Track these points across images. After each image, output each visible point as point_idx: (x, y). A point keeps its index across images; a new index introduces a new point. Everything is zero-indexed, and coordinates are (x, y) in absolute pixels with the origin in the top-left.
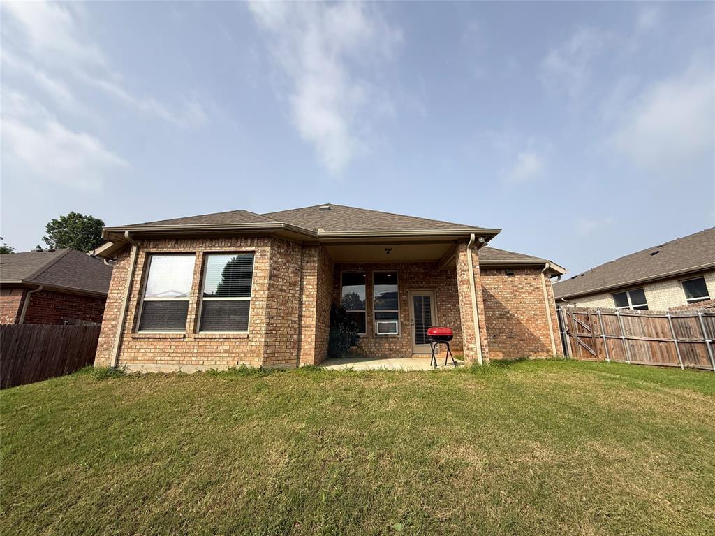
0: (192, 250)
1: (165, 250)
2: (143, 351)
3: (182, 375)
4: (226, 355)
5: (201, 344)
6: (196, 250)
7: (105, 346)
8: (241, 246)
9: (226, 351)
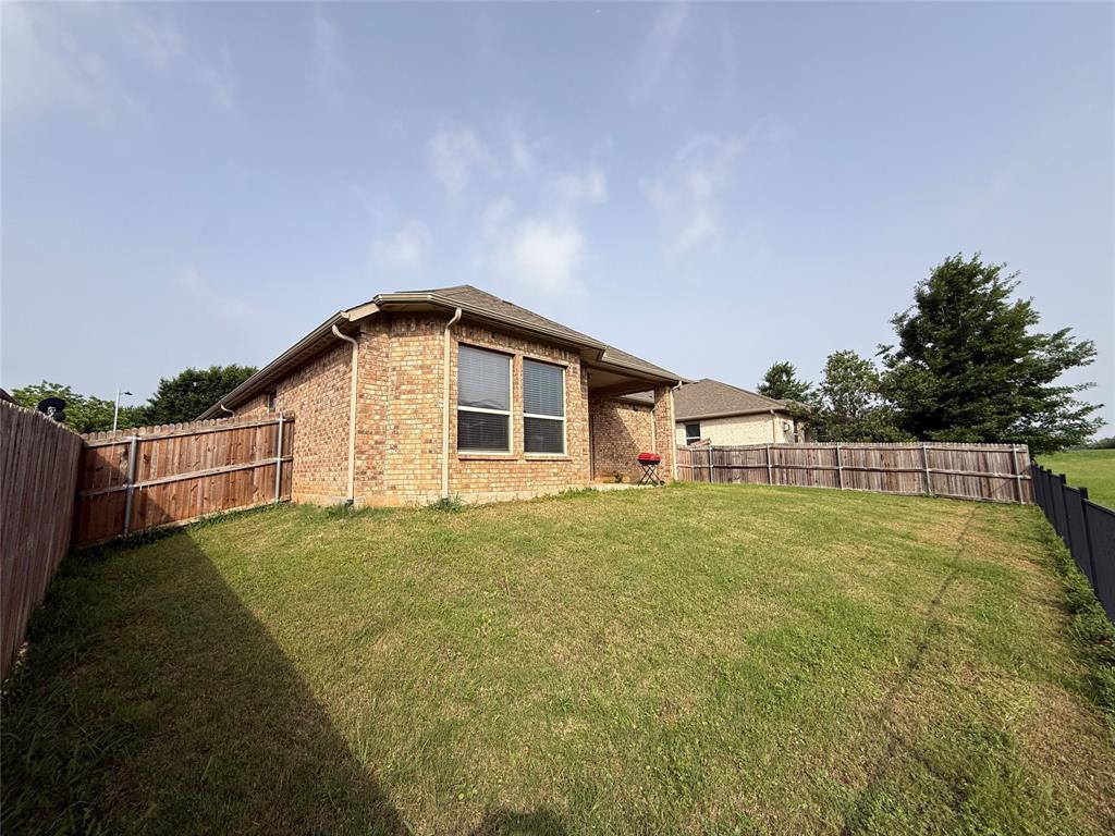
0: (511, 351)
1: (482, 344)
2: (475, 476)
3: (519, 502)
4: (556, 478)
5: (534, 467)
6: (516, 352)
7: (369, 473)
8: (557, 359)
9: (555, 475)
